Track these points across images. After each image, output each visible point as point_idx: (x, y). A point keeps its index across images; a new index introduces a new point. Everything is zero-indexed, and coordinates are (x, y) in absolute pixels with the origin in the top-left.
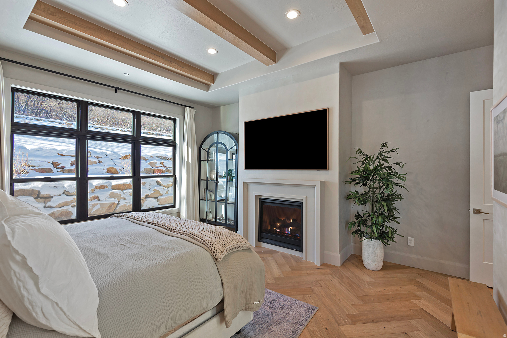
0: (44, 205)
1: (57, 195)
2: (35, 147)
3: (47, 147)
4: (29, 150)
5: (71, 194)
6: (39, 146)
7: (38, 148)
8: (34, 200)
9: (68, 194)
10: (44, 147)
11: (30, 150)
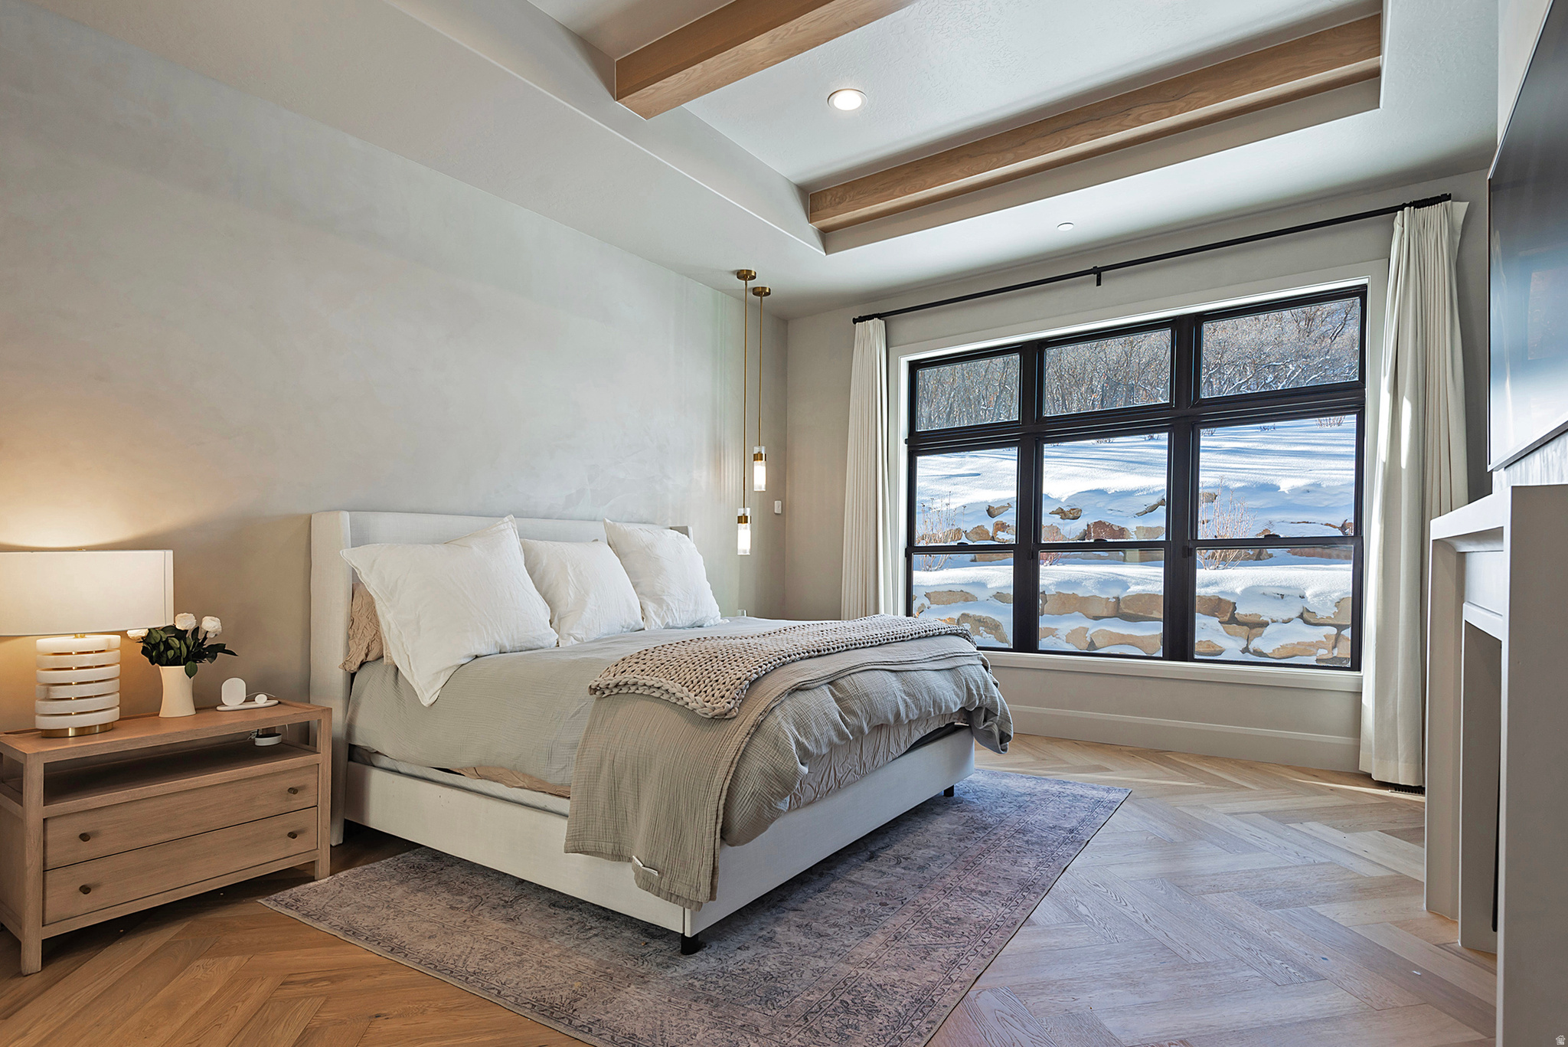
0: (1243, 644)
1: (1281, 621)
2: (1300, 483)
3: (1334, 480)
4: (1284, 492)
5: (1321, 621)
6: (1314, 478)
7: (1310, 485)
8: (1220, 627)
9: (1312, 621)
10: (1324, 480)
11: (1287, 492)
